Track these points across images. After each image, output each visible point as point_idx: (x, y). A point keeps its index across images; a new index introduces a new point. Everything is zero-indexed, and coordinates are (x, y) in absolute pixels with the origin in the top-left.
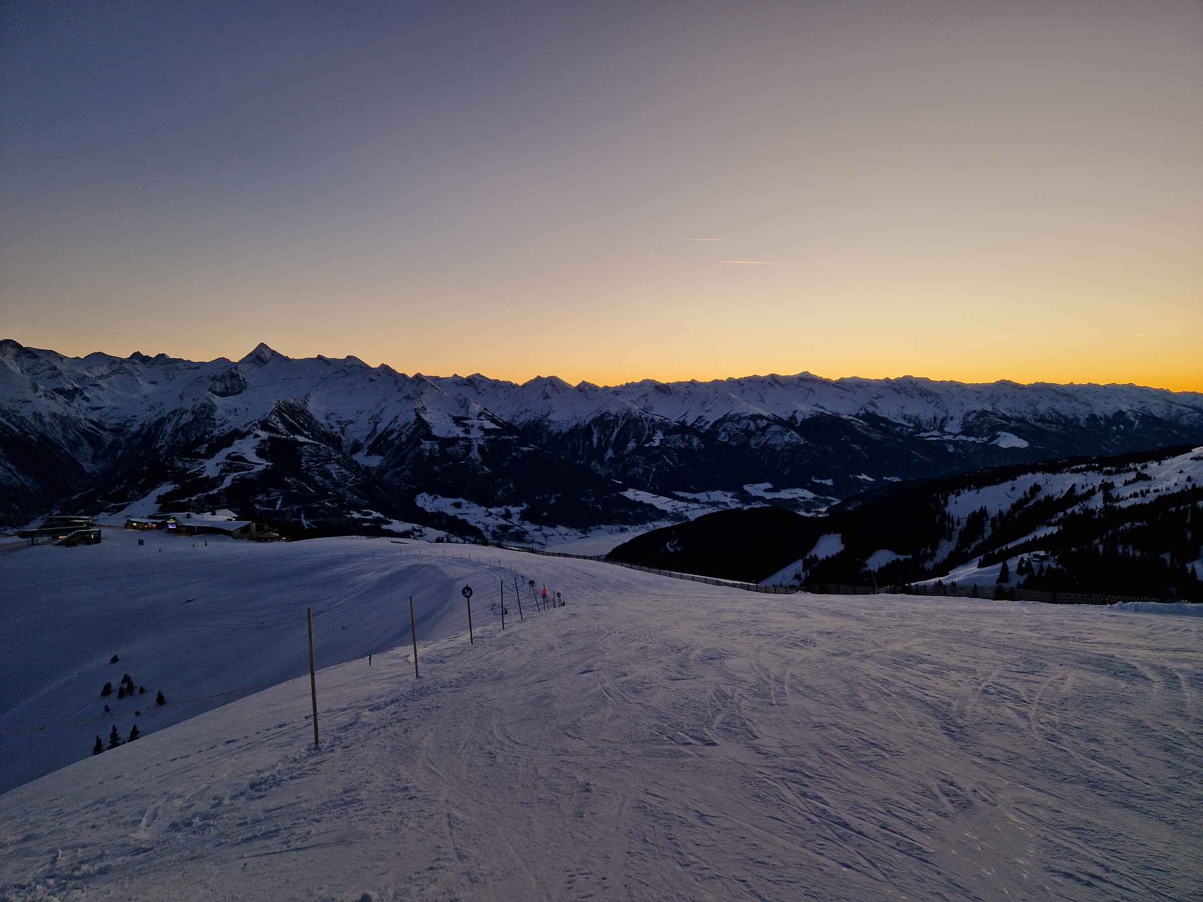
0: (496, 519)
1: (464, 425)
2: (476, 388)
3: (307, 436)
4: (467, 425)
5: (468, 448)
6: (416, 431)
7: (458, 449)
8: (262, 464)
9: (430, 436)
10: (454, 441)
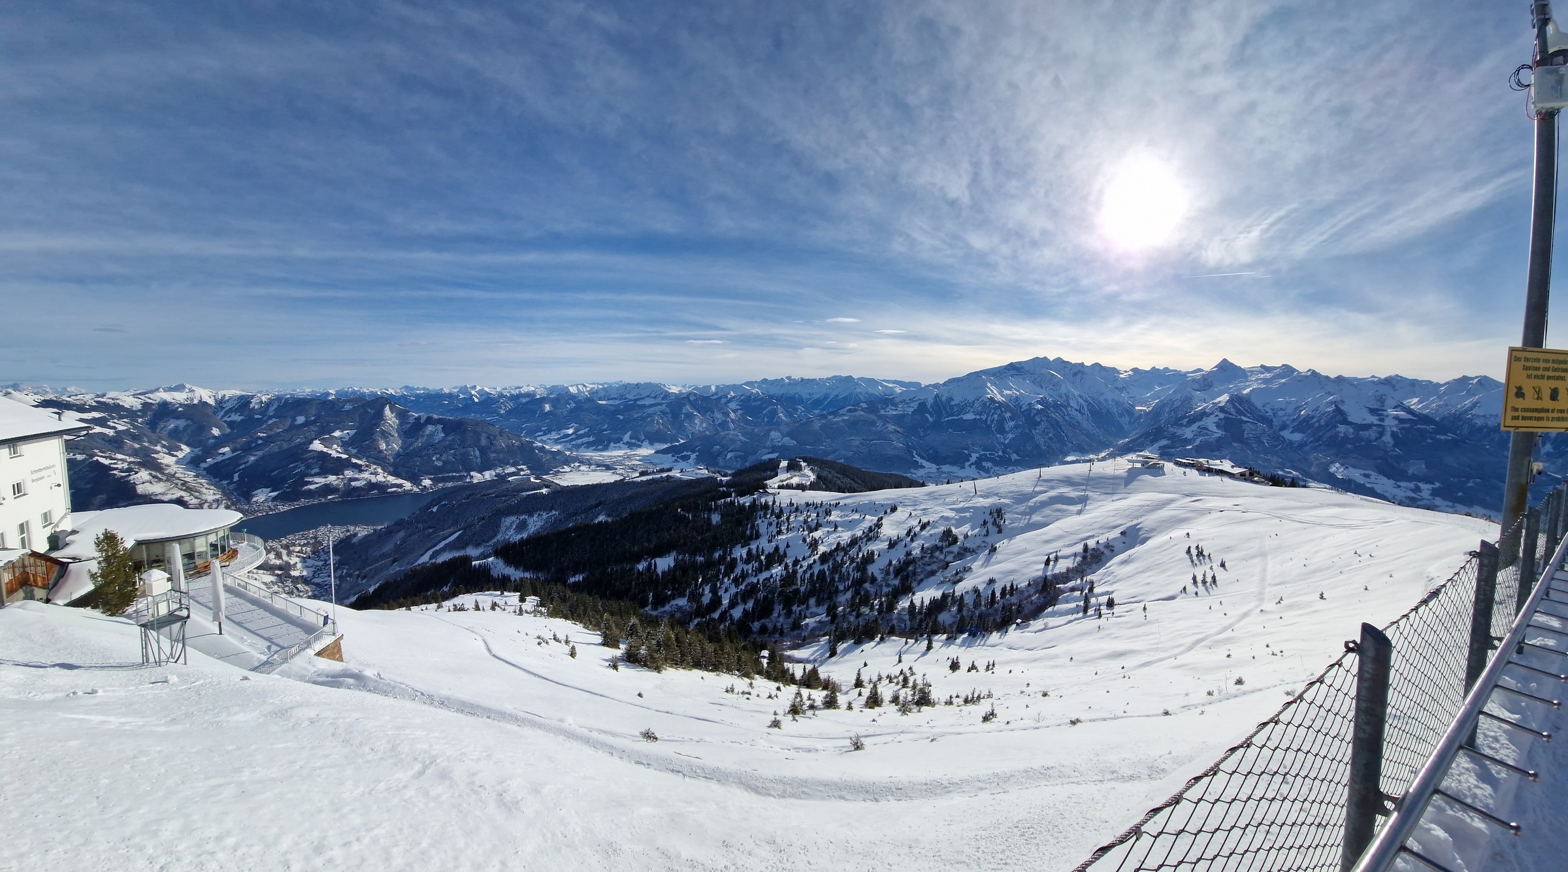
0: (1405, 492)
1: (1379, 415)
2: (1393, 386)
3: (1249, 418)
4: (1382, 415)
5: (1381, 434)
6: (1332, 417)
7: (1372, 434)
8: (1219, 433)
9: (1345, 422)
10: (1368, 427)
